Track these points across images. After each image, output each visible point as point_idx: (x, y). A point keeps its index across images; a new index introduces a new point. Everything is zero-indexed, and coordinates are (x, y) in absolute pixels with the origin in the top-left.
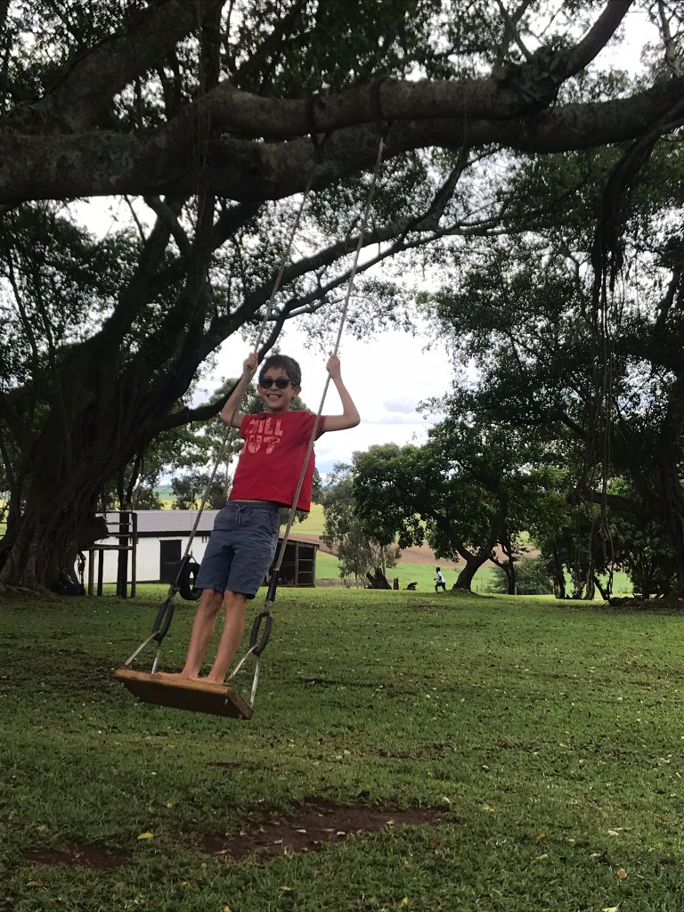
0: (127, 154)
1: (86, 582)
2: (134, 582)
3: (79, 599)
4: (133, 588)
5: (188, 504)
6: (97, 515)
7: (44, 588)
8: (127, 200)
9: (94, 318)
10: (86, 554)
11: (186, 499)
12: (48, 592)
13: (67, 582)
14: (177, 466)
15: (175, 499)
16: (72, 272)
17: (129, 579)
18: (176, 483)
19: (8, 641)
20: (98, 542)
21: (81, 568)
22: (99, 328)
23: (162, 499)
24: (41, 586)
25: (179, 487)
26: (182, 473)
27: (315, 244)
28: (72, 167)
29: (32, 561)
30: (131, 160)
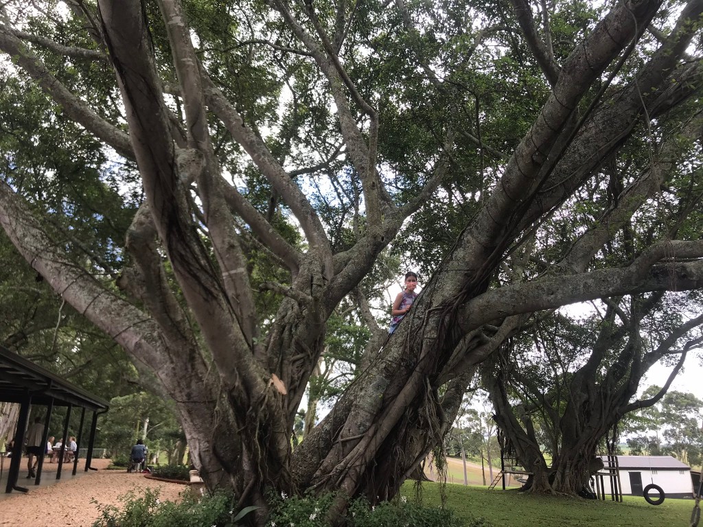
0: (616, 277)
1: (596, 492)
2: (621, 494)
3: (595, 501)
4: (621, 497)
5: (638, 453)
6: (597, 457)
7: (575, 494)
8: (592, 302)
9: (582, 359)
10: (594, 477)
11: (636, 451)
12: (578, 496)
13: (586, 492)
14: (629, 432)
15: (630, 450)
16: (568, 338)
17: (619, 493)
18: (629, 441)
19: (565, 521)
20: (599, 471)
21: (593, 484)
22: (584, 363)
23: (623, 450)
24: (574, 493)
25: (632, 444)
26: (632, 436)
27: (696, 312)
28: (590, 286)
29: (567, 480)
30: (618, 280)
